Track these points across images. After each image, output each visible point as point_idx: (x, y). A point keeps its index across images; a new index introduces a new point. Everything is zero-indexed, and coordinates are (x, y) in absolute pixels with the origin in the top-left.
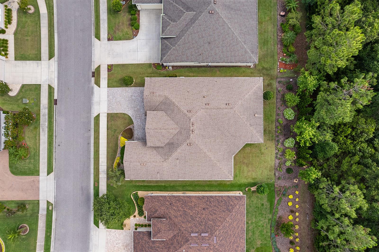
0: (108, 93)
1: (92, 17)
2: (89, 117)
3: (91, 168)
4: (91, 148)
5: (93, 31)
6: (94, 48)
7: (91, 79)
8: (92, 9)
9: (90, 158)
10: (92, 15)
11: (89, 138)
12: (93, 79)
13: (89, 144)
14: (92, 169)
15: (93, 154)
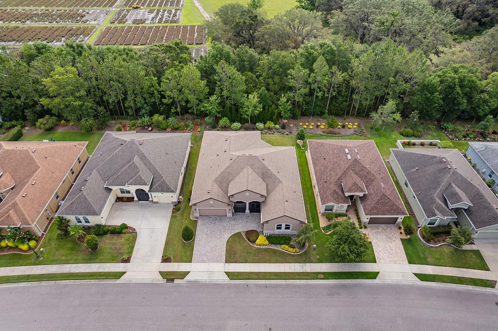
0: (199, 262)
1: (89, 283)
2: (229, 286)
3: (299, 283)
4: (272, 283)
5: (109, 282)
6: (133, 281)
7: (176, 284)
8: (78, 283)
9: (287, 285)
10: (86, 283)
11: (257, 286)
12: (176, 281)
13: (266, 286)
14: (301, 282)
15: (281, 281)
